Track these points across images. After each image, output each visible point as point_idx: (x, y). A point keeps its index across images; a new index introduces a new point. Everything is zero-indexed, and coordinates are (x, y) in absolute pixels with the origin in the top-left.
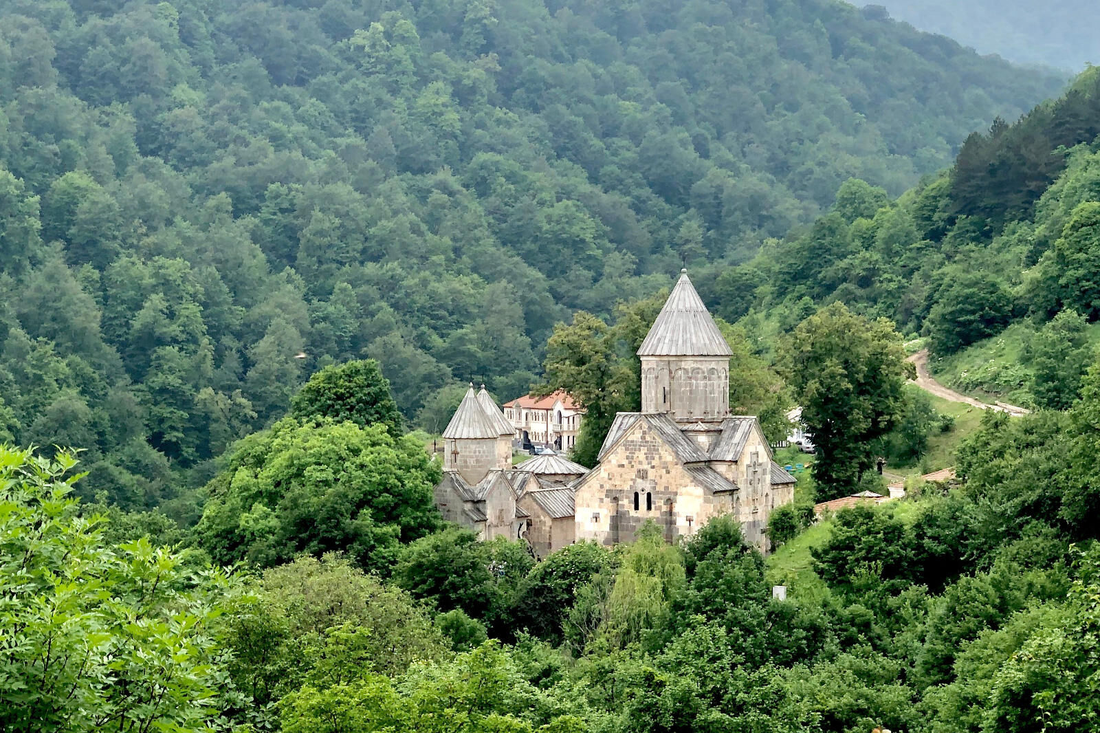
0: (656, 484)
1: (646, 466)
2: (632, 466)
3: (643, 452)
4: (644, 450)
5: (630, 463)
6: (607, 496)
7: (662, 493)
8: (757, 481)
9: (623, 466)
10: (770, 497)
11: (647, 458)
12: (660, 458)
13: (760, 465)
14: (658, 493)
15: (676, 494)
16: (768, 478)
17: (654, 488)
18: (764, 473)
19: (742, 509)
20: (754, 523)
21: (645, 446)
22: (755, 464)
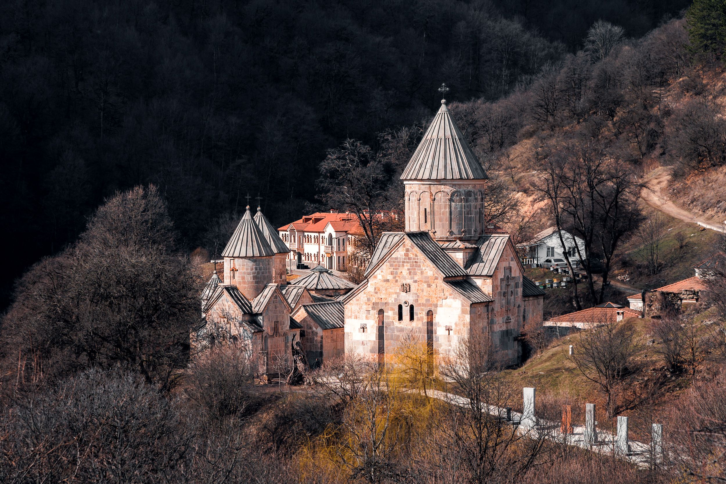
0: (418, 296)
1: (408, 281)
2: (397, 281)
4: (407, 266)
5: (395, 277)
6: (373, 308)
7: (423, 305)
8: (510, 293)
9: (388, 281)
10: (522, 309)
11: (410, 273)
12: (422, 273)
13: (514, 278)
14: (420, 305)
15: (436, 306)
16: (520, 290)
17: (417, 301)
18: (517, 286)
19: (496, 319)
20: (507, 331)
21: (408, 262)
22: (508, 278)
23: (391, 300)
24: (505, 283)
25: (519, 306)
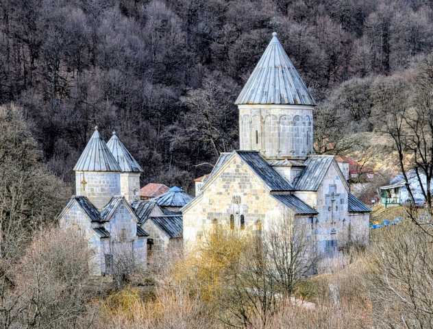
0: (248, 207)
1: (239, 194)
3: (237, 182)
4: (238, 180)
5: (227, 191)
6: (209, 218)
7: (253, 215)
8: (334, 207)
9: (221, 193)
10: (347, 223)
11: (240, 187)
12: (251, 187)
13: (339, 194)
14: (249, 215)
15: (264, 216)
16: (345, 206)
17: (246, 211)
18: (342, 202)
19: (320, 230)
20: (332, 242)
21: (238, 177)
24: (329, 199)
25: (344, 220)
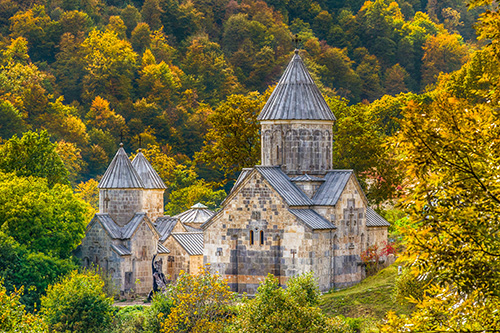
0: (267, 223)
2: (249, 209)
3: (257, 197)
5: (247, 206)
7: (272, 231)
8: (353, 222)
11: (260, 202)
13: (357, 210)
14: (269, 231)
15: (282, 231)
16: (364, 221)
17: (266, 227)
18: (360, 216)
19: (339, 245)
20: (350, 257)
21: (258, 192)
22: (351, 209)
23: (244, 227)
24: (348, 213)
25: (363, 235)
